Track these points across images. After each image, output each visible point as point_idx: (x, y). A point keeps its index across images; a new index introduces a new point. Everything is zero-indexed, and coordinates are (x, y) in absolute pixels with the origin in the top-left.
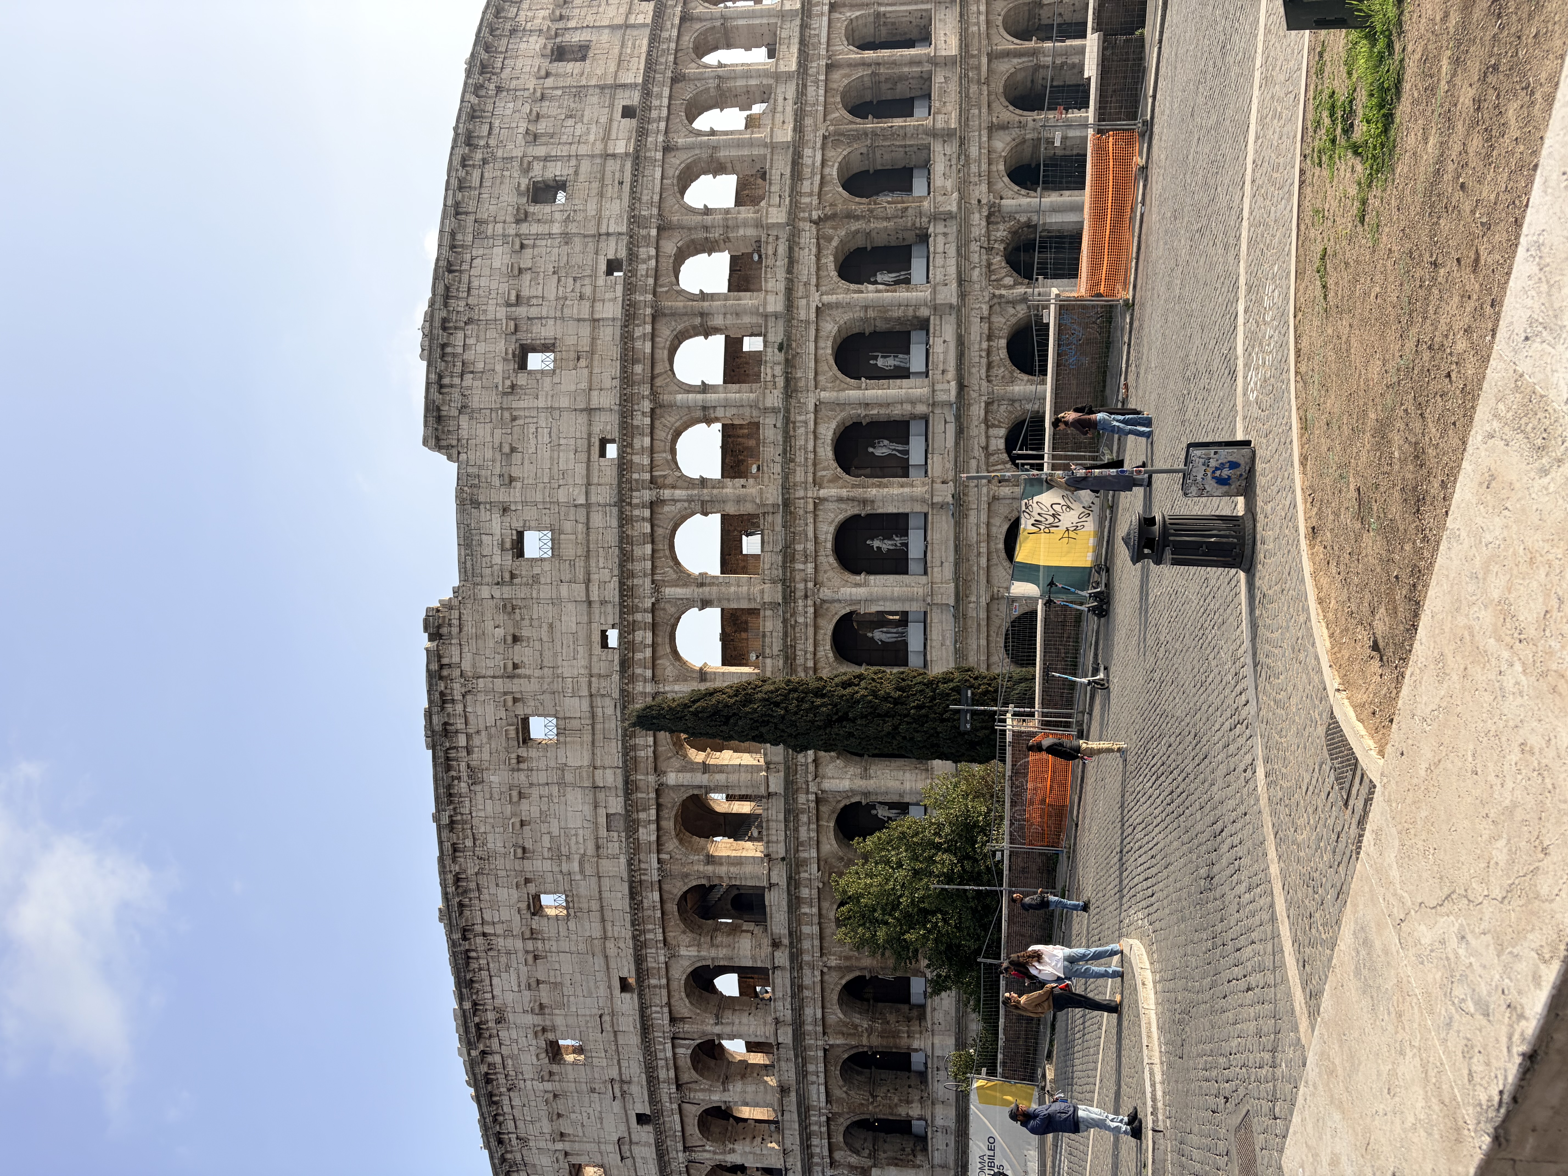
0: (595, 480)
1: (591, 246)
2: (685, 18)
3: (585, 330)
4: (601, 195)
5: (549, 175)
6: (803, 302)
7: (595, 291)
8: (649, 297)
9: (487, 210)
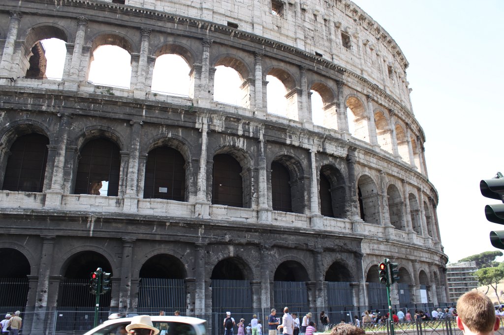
0: (215, 16)
1: (327, 50)
3: (292, 34)
5: (352, 44)
7: (309, 44)
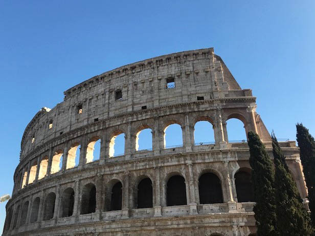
2: (184, 114)
4: (115, 110)
6: (77, 176)
8: (86, 133)
9: (113, 81)
